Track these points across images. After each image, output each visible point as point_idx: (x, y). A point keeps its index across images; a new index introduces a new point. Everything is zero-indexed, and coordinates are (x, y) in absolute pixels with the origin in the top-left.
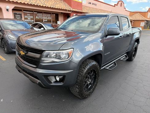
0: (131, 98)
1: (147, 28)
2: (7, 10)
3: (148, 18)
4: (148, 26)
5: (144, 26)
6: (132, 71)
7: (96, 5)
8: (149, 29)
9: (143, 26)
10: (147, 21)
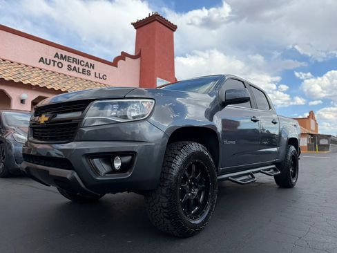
0: (300, 238)
1: (316, 150)
2: (22, 101)
3: (312, 131)
4: (315, 146)
5: (308, 144)
6: (295, 201)
8: (319, 150)
9: (306, 145)
10: (312, 135)
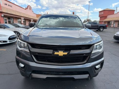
7: (11, 6)
